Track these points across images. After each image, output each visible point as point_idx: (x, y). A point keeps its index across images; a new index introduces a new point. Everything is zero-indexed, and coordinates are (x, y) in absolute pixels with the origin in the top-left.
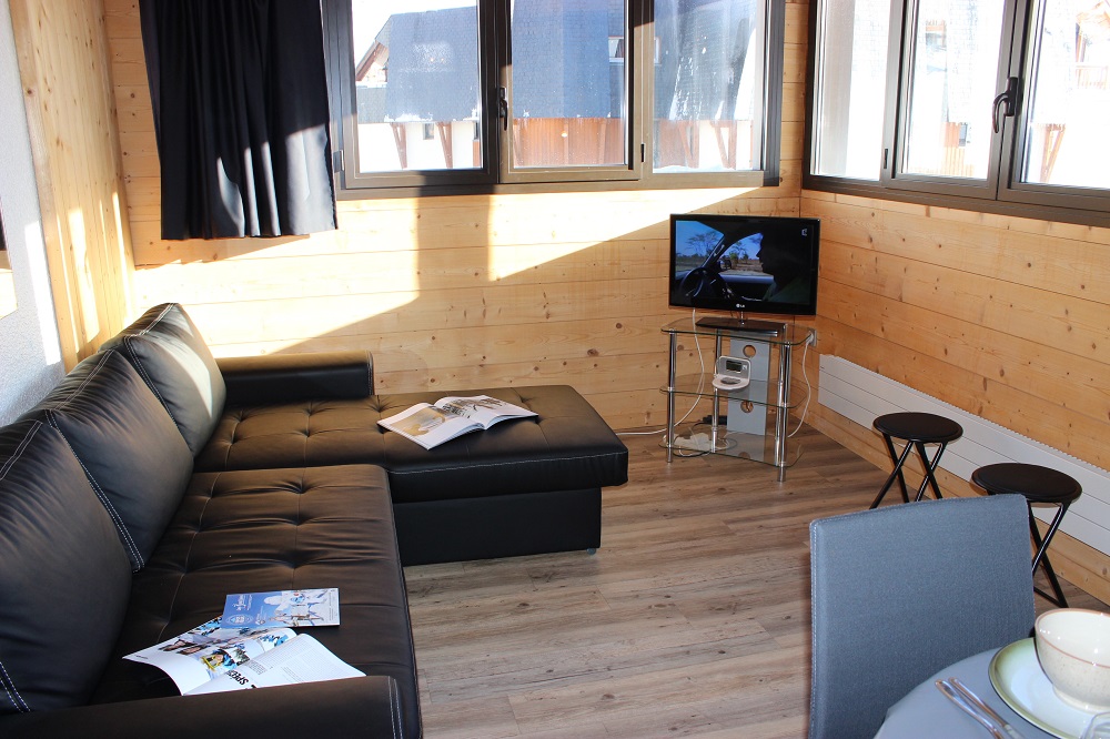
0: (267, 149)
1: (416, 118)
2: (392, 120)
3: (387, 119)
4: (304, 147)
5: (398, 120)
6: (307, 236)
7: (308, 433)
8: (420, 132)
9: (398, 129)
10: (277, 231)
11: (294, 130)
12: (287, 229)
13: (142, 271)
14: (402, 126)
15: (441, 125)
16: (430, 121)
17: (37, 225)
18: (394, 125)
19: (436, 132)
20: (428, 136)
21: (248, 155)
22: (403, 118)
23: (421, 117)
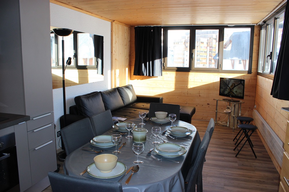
0: (151, 62)
1: (237, 58)
2: (231, 59)
3: (230, 58)
4: (157, 62)
5: (233, 59)
6: (157, 77)
7: (143, 106)
8: (238, 62)
9: (233, 61)
10: (151, 76)
11: (156, 59)
12: (153, 75)
13: (131, 80)
14: (234, 60)
15: (243, 60)
16: (240, 59)
17: (110, 71)
18: (232, 60)
19: (242, 62)
20: (240, 63)
21: (148, 63)
22: (234, 58)
23: (238, 58)
